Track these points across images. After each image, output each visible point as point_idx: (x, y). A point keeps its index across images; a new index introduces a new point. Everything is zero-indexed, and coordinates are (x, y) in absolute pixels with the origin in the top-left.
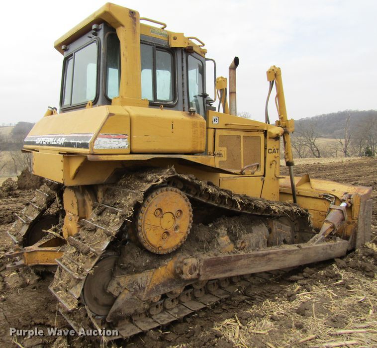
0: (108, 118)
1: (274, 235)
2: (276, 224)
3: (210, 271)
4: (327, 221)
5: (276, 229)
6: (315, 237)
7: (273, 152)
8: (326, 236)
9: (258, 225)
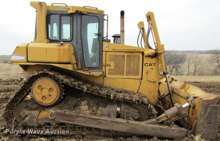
0: (16, 48)
1: (122, 113)
2: (124, 107)
3: (60, 118)
7: (150, 65)
9: (112, 105)
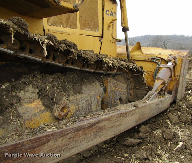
1: (110, 95)
2: (112, 82)
4: (158, 79)
5: (111, 87)
6: (148, 93)
7: (111, 15)
8: (158, 92)
